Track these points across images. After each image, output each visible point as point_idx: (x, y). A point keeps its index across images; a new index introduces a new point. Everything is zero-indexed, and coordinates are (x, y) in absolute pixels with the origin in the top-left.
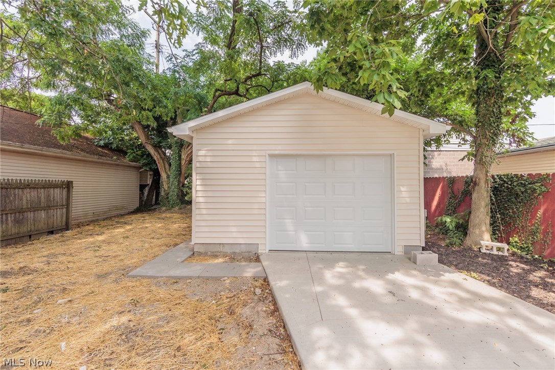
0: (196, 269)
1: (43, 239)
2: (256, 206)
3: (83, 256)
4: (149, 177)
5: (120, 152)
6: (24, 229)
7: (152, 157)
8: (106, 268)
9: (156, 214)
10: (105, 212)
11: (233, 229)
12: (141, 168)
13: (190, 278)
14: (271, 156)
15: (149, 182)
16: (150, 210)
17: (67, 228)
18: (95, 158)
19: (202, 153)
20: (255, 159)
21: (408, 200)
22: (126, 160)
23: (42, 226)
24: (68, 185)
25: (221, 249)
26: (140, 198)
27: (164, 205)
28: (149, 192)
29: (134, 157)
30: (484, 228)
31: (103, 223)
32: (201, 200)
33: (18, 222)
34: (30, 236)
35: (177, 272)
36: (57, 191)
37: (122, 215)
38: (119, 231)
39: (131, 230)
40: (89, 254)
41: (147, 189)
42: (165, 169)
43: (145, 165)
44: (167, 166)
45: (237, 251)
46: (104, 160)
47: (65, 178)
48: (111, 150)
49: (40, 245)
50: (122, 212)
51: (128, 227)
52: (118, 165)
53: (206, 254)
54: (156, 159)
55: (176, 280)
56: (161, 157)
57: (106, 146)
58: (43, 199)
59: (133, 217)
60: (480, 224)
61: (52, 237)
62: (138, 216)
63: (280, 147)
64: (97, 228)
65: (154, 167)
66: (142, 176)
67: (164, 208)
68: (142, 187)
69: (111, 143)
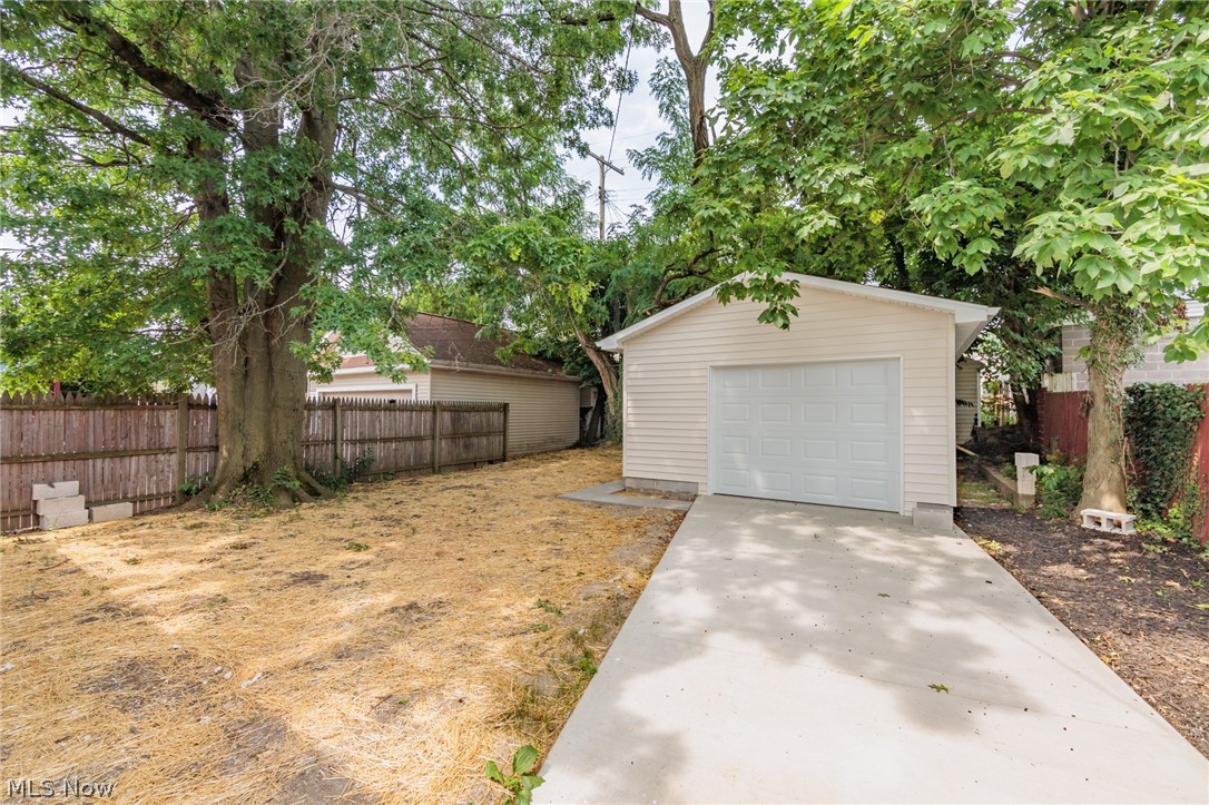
0: (622, 499)
1: (486, 467)
2: (694, 434)
3: (521, 482)
4: (592, 396)
5: (557, 361)
6: (471, 455)
7: (595, 367)
8: (541, 492)
9: (599, 450)
10: (540, 445)
11: (668, 462)
12: (581, 383)
13: (612, 504)
14: (715, 368)
15: (593, 404)
16: (594, 446)
17: (504, 459)
18: (528, 373)
19: (632, 368)
20: (694, 373)
21: (926, 430)
22: (563, 373)
23: (484, 454)
24: (505, 408)
25: (655, 486)
26: (581, 427)
27: (610, 439)
28: (592, 419)
29: (572, 368)
30: (1104, 486)
31: (538, 457)
32: (632, 425)
33: (467, 447)
34: (475, 463)
35: (602, 500)
36: (496, 414)
37: (559, 450)
38: (554, 466)
39: (566, 465)
40: (526, 482)
41: (590, 414)
42: (611, 384)
43: (586, 379)
44: (614, 380)
45: (673, 490)
46: (539, 374)
47: (502, 400)
48: (546, 359)
49: (485, 473)
50: (559, 446)
51: (564, 462)
52: (553, 380)
53: (638, 491)
54: (599, 368)
55: (600, 505)
56: (606, 367)
57: (540, 355)
58: (485, 425)
59: (571, 452)
60: (1097, 480)
61: (493, 467)
62: (577, 451)
63: (724, 357)
64: (532, 461)
65: (597, 381)
66: (583, 395)
67: (609, 443)
68: (583, 412)
69: (545, 351)
